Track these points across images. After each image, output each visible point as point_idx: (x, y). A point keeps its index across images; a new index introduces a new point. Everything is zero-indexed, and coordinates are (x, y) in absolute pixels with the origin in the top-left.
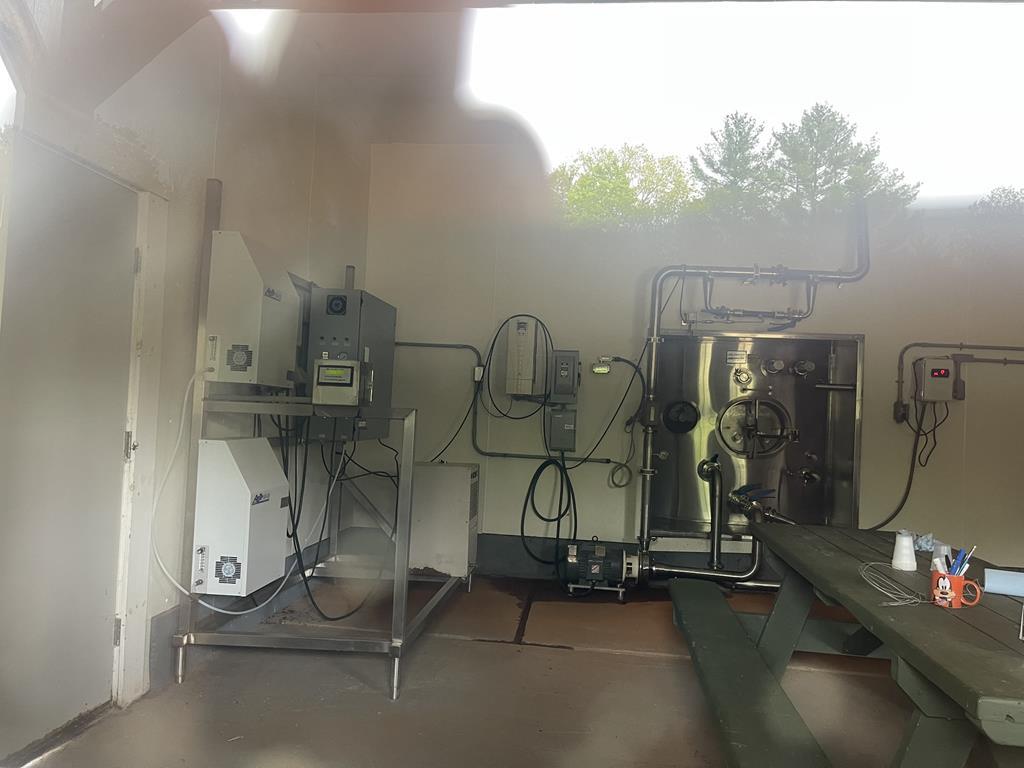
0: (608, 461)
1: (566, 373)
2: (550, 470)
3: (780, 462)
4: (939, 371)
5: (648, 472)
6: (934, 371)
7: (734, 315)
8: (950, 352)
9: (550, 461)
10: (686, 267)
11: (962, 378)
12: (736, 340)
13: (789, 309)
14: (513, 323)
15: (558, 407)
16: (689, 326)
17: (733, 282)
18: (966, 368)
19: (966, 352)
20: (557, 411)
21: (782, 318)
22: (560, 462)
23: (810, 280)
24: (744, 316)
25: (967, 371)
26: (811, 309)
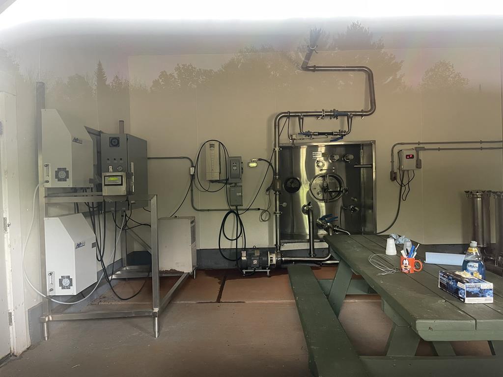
0: (259, 209)
1: (235, 168)
2: (231, 216)
3: (340, 203)
4: (409, 156)
5: (278, 213)
6: (407, 156)
7: (314, 135)
8: (414, 146)
9: (231, 211)
10: (290, 113)
11: (420, 158)
12: (317, 147)
13: (339, 130)
14: (207, 145)
15: (233, 185)
16: (293, 141)
17: (313, 119)
18: (421, 153)
19: (421, 146)
20: (232, 186)
21: (337, 135)
22: (236, 211)
23: (349, 116)
24: (319, 135)
25: (422, 155)
26: (350, 130)
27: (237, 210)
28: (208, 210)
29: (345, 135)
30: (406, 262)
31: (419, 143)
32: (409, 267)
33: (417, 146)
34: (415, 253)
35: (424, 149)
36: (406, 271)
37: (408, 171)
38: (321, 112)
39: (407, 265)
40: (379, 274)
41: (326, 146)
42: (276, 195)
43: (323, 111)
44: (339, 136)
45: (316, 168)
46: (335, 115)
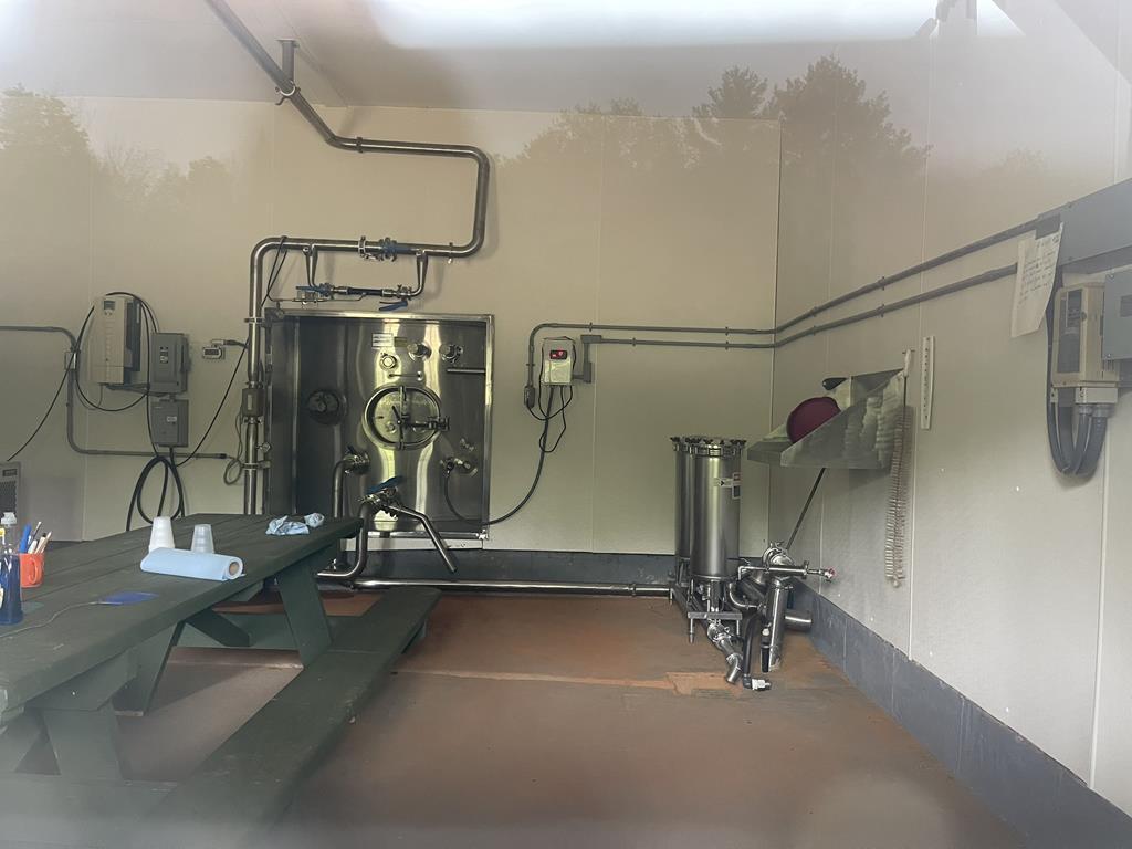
0: (223, 456)
1: (165, 359)
4: (556, 352)
5: (250, 467)
6: (552, 352)
9: (158, 458)
11: (592, 360)
18: (595, 349)
19: (596, 332)
24: (349, 294)
25: (596, 353)
27: (172, 455)
28: (106, 453)
29: (410, 298)
31: (591, 327)
33: (587, 332)
35: (600, 340)
37: (562, 386)
38: (356, 243)
41: (402, 321)
42: (249, 424)
43: (363, 239)
44: (395, 300)
45: (378, 369)
46: (390, 250)
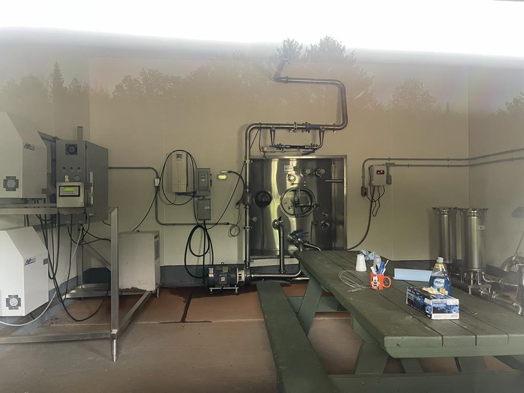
0: (228, 224)
1: (204, 180)
2: (199, 230)
3: (311, 218)
4: (380, 171)
5: (248, 228)
6: (378, 171)
7: (286, 148)
8: (384, 162)
9: (198, 226)
10: (261, 124)
11: (390, 174)
12: (289, 160)
13: (311, 144)
14: (174, 155)
16: (264, 154)
17: (285, 131)
18: (392, 170)
19: (391, 161)
20: (200, 199)
21: (308, 149)
22: (203, 226)
23: (320, 129)
24: (290, 148)
25: (392, 171)
26: (321, 144)
27: (205, 224)
28: (174, 224)
29: (316, 149)
30: (375, 278)
31: (389, 159)
32: (378, 283)
33: (388, 161)
34: (385, 270)
35: (393, 165)
36: (375, 288)
37: (378, 186)
38: (293, 125)
39: (376, 281)
40: (349, 291)
41: (297, 159)
42: (246, 209)
43: (295, 123)
44: (310, 150)
45: (288, 182)
46: (307, 128)
